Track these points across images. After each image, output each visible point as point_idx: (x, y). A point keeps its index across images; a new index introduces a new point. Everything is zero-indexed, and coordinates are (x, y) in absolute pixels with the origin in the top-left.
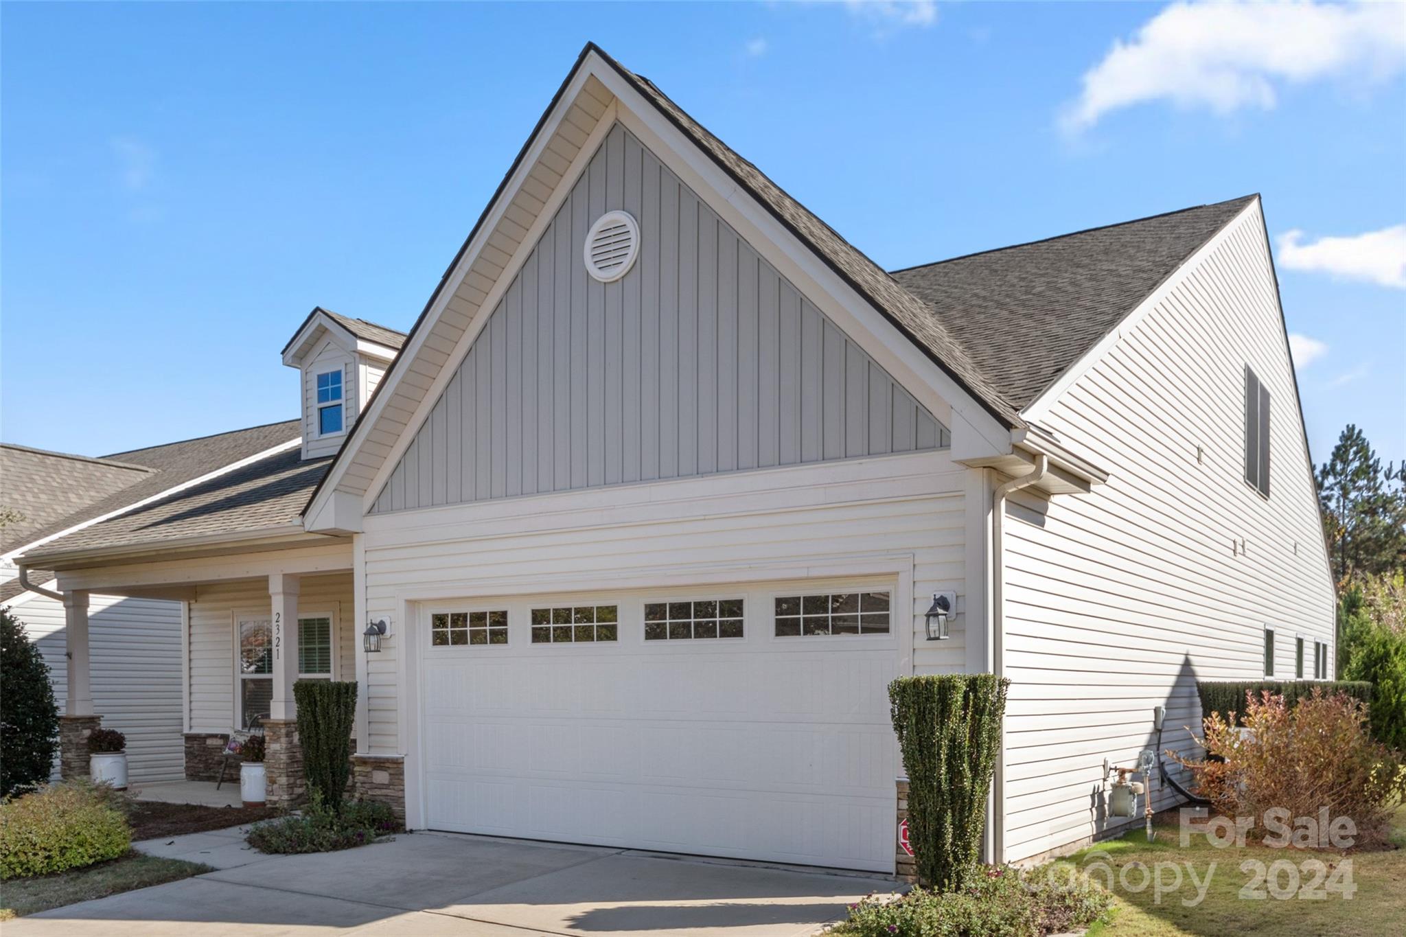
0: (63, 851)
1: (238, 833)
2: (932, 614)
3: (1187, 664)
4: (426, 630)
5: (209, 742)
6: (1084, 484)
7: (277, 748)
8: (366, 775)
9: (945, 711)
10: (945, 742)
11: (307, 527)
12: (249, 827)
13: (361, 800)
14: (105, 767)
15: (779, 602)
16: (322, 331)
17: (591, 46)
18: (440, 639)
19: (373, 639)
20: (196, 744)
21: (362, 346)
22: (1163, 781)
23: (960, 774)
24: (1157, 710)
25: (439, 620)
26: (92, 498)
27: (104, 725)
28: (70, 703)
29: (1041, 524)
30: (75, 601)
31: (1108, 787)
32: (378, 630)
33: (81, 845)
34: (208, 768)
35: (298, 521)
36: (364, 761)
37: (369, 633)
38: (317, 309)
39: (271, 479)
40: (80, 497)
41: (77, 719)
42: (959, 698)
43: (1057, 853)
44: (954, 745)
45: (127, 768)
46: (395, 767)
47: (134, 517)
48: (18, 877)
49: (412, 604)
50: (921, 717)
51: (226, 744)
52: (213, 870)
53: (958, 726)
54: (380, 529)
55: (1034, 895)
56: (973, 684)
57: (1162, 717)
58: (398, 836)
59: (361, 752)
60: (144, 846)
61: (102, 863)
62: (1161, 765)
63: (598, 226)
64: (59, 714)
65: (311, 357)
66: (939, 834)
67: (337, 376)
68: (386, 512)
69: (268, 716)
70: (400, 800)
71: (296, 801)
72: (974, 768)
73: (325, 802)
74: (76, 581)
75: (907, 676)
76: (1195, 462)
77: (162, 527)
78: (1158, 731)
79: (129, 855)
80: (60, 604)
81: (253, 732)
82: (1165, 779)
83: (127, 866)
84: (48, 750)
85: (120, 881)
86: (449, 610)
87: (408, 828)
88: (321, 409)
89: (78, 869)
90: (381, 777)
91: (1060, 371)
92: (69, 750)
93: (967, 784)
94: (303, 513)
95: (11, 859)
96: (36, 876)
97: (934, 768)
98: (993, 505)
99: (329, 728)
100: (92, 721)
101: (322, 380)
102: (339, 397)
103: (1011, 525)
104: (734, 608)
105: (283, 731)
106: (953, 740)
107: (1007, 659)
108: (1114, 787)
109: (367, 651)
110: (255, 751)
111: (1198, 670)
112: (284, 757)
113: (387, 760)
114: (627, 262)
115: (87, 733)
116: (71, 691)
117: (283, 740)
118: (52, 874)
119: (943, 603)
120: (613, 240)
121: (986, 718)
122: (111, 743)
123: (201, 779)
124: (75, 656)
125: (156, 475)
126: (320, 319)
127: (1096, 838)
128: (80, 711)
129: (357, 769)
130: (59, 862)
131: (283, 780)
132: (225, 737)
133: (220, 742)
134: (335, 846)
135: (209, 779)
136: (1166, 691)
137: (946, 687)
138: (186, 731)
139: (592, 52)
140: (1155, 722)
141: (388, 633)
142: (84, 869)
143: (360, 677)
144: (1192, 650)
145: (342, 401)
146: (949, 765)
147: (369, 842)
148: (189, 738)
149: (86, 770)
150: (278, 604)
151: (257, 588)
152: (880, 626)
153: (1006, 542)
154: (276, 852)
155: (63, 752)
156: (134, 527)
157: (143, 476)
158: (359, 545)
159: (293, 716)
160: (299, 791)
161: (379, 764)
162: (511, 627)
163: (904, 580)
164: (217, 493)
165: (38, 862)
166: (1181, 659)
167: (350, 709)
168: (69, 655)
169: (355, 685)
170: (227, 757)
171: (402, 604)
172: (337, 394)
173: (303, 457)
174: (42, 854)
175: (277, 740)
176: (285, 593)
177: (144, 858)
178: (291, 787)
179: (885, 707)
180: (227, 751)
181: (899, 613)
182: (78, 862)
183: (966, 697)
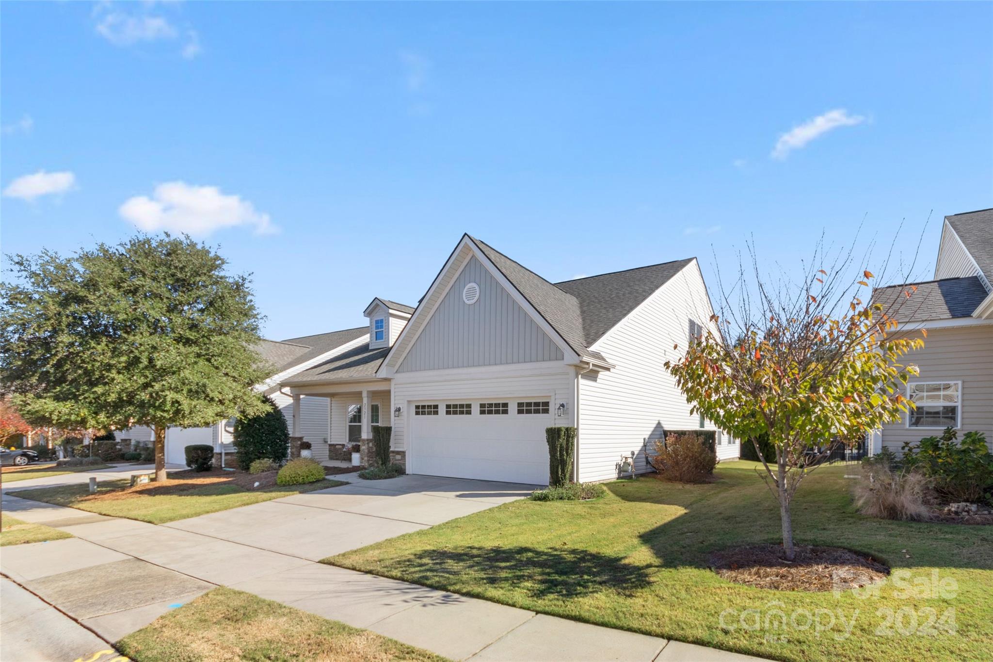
0: (307, 476)
1: (355, 474)
2: (559, 409)
3: (659, 424)
4: (413, 410)
5: (337, 447)
6: (608, 369)
7: (364, 448)
8: (394, 456)
9: (559, 437)
10: (559, 446)
11: (377, 377)
12: (359, 472)
13: (393, 464)
14: (305, 453)
15: (519, 404)
16: (377, 305)
17: (466, 234)
18: (417, 413)
19: (397, 413)
20: (332, 448)
21: (391, 311)
22: (647, 463)
23: (563, 455)
24: (644, 439)
25: (417, 407)
26: (292, 358)
27: (305, 440)
28: (294, 432)
29: (596, 381)
30: (296, 398)
31: (622, 463)
32: (399, 410)
33: (312, 475)
34: (336, 456)
35: (374, 375)
36: (393, 452)
37: (396, 411)
38: (376, 298)
39: (360, 357)
40: (288, 358)
41: (296, 438)
42: (563, 433)
43: (602, 482)
44: (561, 447)
45: (312, 454)
46: (403, 454)
47: (316, 369)
48: (295, 484)
49: (409, 402)
50: (553, 438)
51: (343, 448)
52: (350, 483)
53: (562, 440)
54: (400, 378)
55: (592, 493)
56: (567, 429)
57: (646, 441)
58: (404, 476)
59: (391, 449)
60: (327, 477)
61: (318, 481)
62: (647, 458)
63: (467, 287)
64: (290, 436)
65: (373, 314)
66: (557, 472)
67: (382, 321)
68: (401, 372)
69: (361, 437)
70: (404, 464)
71: (371, 465)
72: (567, 453)
73: (382, 464)
74: (297, 391)
75: (550, 427)
76: (664, 356)
77: (327, 374)
78: (645, 446)
79: (324, 479)
80: (291, 398)
81: (354, 443)
82: (648, 462)
83: (325, 482)
84: (286, 448)
85: (326, 485)
86: (421, 404)
87: (407, 473)
88: (376, 332)
89: (311, 482)
90: (398, 457)
91: (603, 333)
92: (293, 448)
93: (565, 457)
94: (376, 373)
95: (293, 479)
96: (300, 484)
97: (556, 453)
98: (577, 377)
99: (384, 441)
100: (301, 439)
101: (377, 322)
102: (383, 328)
103: (582, 382)
104: (505, 405)
105: (366, 442)
106: (561, 445)
107: (581, 422)
108: (624, 463)
109: (395, 416)
110: (357, 449)
111: (664, 426)
112: (366, 451)
113: (401, 452)
114: (476, 299)
115: (299, 442)
116: (294, 428)
117: (366, 445)
118: (304, 484)
119: (563, 405)
120: (471, 291)
121: (571, 439)
122: (307, 446)
123: (334, 459)
124: (296, 416)
125: (313, 349)
126: (377, 301)
127: (618, 479)
128: (297, 435)
129: (391, 454)
130: (306, 480)
131: (366, 458)
132: (343, 445)
133: (341, 447)
134: (385, 478)
135: (337, 459)
136: (649, 433)
137: (559, 430)
138: (329, 443)
139: (466, 236)
140: (644, 443)
141: (401, 411)
142: (313, 482)
143: (392, 425)
144: (661, 419)
145: (384, 329)
146: (560, 452)
147: (396, 477)
148: (330, 445)
149: (299, 455)
150: (365, 400)
151: (357, 396)
152: (546, 411)
153: (581, 387)
154: (368, 479)
155: (291, 449)
156: (317, 373)
157: (308, 350)
158: (393, 383)
159: (371, 437)
160: (371, 462)
161: (398, 453)
162: (439, 410)
163: (553, 398)
164: (342, 361)
165: (301, 480)
166: (657, 422)
167: (390, 435)
168: (294, 416)
169: (391, 427)
170: (344, 452)
171: (406, 402)
172: (382, 327)
173: (370, 348)
174: (301, 478)
175: (364, 445)
176: (367, 397)
177: (329, 480)
178: (368, 461)
179: (544, 435)
180: (344, 450)
181: (552, 408)
182: (311, 480)
183: (565, 433)
